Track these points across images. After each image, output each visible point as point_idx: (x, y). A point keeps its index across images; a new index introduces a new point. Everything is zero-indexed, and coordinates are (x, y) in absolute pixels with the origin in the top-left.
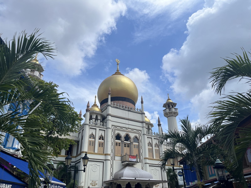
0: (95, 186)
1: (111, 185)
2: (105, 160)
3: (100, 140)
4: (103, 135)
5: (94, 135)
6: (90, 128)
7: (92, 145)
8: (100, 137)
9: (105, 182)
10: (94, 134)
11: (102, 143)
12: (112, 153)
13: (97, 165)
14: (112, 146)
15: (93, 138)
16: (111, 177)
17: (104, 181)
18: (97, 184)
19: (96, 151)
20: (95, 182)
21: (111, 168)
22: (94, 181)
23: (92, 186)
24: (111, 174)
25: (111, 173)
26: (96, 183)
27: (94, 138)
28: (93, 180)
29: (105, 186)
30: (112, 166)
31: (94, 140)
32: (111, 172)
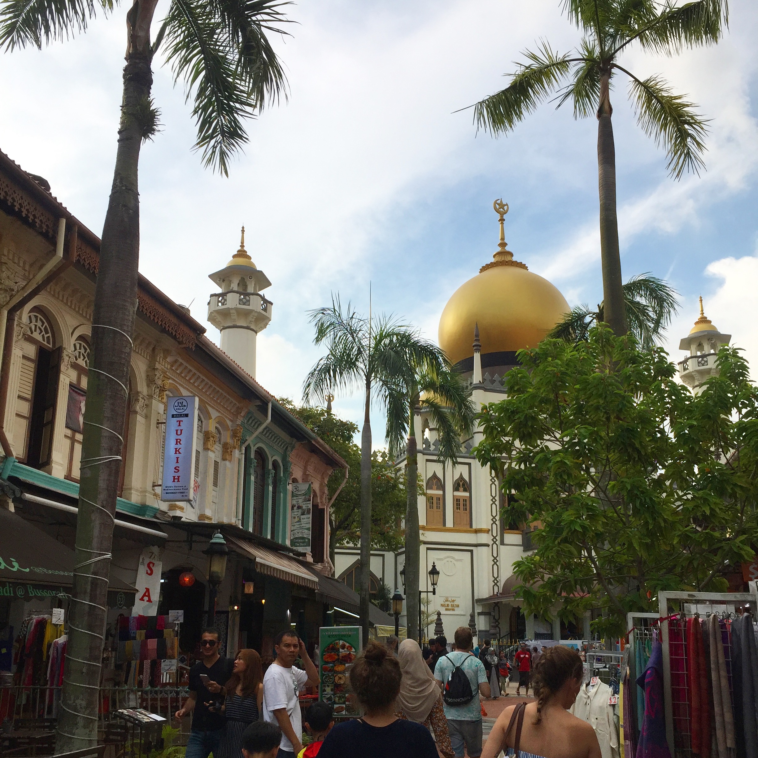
0: (453, 610)
1: (496, 608)
2: (476, 545)
3: (456, 493)
4: (466, 478)
5: (439, 479)
6: (427, 460)
7: (438, 507)
8: (459, 485)
9: (479, 601)
10: (440, 475)
11: (465, 501)
12: (494, 526)
13: (453, 558)
14: (494, 506)
15: (438, 489)
16: (496, 588)
17: (475, 598)
18: (458, 606)
19: (449, 524)
20: (453, 601)
21: (495, 567)
22: (450, 599)
23: (446, 610)
24: (496, 581)
25: (496, 579)
26: (455, 603)
27: (442, 487)
28: (447, 598)
29: (480, 611)
30: (495, 561)
31: (441, 492)
32: (496, 576)
